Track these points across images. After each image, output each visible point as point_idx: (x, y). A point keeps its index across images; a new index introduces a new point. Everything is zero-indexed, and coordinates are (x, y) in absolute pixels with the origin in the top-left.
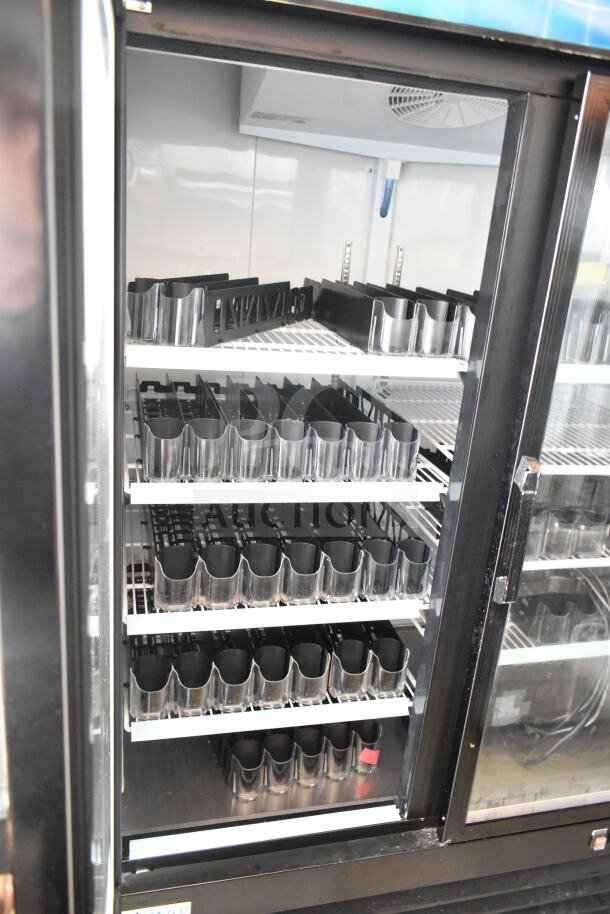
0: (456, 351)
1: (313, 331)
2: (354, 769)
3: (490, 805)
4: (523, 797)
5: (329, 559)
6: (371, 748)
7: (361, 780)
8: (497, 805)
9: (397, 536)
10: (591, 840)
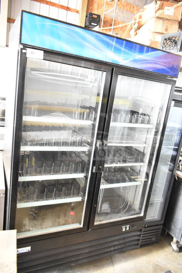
0: (91, 119)
1: (60, 114)
2: (69, 217)
3: (100, 221)
4: (107, 220)
5: (64, 164)
6: (73, 211)
7: (70, 219)
8: (101, 221)
9: (79, 160)
10: (122, 229)
